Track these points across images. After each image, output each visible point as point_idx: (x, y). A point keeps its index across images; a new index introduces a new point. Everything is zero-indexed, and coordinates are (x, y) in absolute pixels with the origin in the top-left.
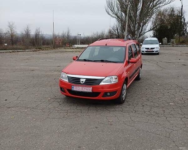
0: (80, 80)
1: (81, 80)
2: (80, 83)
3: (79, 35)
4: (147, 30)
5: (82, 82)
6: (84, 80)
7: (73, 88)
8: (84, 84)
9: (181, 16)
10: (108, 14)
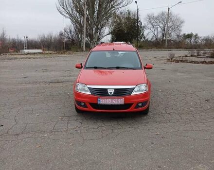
0: (107, 91)
1: (109, 91)
2: (108, 95)
3: (26, 38)
4: (105, 34)
5: (111, 93)
6: (113, 91)
7: (100, 101)
8: (113, 95)
9: (138, 20)
10: (61, 13)
